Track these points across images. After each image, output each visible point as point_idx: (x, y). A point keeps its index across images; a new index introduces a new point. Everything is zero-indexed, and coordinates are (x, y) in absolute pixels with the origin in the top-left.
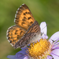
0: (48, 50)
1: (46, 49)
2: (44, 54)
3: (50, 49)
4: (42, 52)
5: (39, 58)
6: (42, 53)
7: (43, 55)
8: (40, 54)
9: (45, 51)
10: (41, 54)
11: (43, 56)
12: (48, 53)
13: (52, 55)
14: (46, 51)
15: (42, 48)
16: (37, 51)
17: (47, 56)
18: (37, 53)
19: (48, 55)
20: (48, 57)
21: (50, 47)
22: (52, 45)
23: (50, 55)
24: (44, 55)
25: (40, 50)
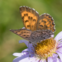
0: (54, 48)
1: (52, 47)
2: (49, 52)
3: (56, 48)
4: (48, 51)
5: (45, 55)
6: (47, 51)
7: (48, 53)
8: (46, 52)
9: (51, 49)
10: (47, 52)
11: (49, 54)
12: (54, 52)
13: (58, 53)
14: (52, 49)
16: (43, 49)
17: (53, 54)
18: (43, 51)
19: (54, 53)
20: (54, 55)
21: (56, 45)
22: (58, 44)
23: (56, 53)
24: (50, 53)
25: (46, 48)
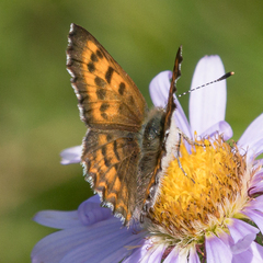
1: (228, 191)
2: (214, 211)
3: (244, 191)
4: (207, 206)
5: (192, 229)
6: (205, 209)
7: (209, 216)
8: (198, 211)
9: (221, 200)
10: (201, 211)
11: (210, 224)
12: (237, 211)
14: (226, 199)
15: (208, 184)
16: (184, 200)
17: (229, 221)
18: (184, 207)
19: (234, 217)
20: (235, 227)
23: (243, 216)
24: (218, 217)
25: (198, 196)
